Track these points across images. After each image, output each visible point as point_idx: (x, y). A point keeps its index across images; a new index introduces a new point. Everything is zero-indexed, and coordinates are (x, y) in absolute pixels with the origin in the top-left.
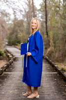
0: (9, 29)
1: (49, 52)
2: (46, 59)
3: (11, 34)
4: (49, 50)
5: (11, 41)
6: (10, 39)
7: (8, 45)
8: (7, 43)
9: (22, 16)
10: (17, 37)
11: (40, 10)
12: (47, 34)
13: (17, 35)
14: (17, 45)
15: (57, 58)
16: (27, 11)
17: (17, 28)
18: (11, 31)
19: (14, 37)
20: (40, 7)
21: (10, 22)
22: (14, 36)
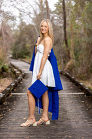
0: (14, 38)
1: (69, 66)
2: (66, 75)
3: (17, 43)
4: (69, 63)
5: (17, 53)
6: (15, 50)
7: (12, 58)
8: (11, 56)
9: (31, 20)
10: (24, 48)
11: (55, 12)
12: (66, 43)
13: (25, 45)
14: (25, 58)
15: (80, 74)
16: (38, 13)
17: (25, 35)
18: (17, 40)
19: (20, 48)
20: (55, 8)
21: (16, 28)
22: (20, 46)
